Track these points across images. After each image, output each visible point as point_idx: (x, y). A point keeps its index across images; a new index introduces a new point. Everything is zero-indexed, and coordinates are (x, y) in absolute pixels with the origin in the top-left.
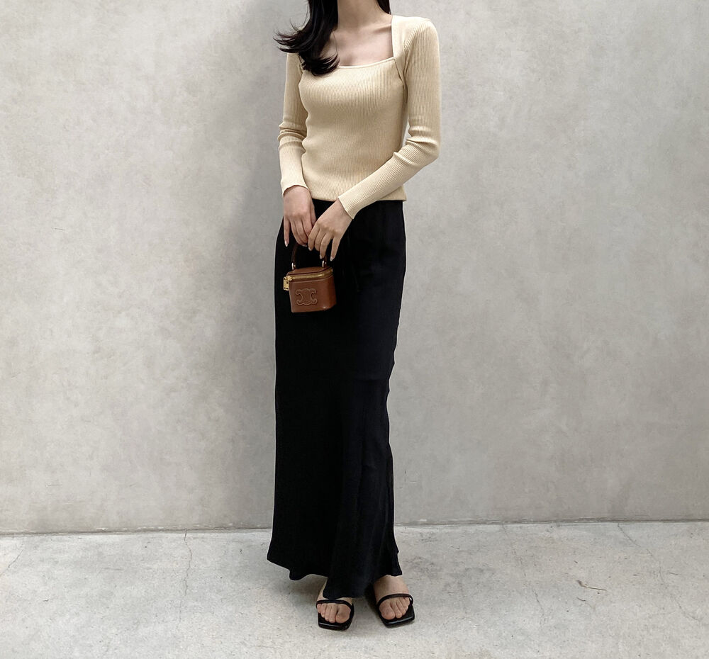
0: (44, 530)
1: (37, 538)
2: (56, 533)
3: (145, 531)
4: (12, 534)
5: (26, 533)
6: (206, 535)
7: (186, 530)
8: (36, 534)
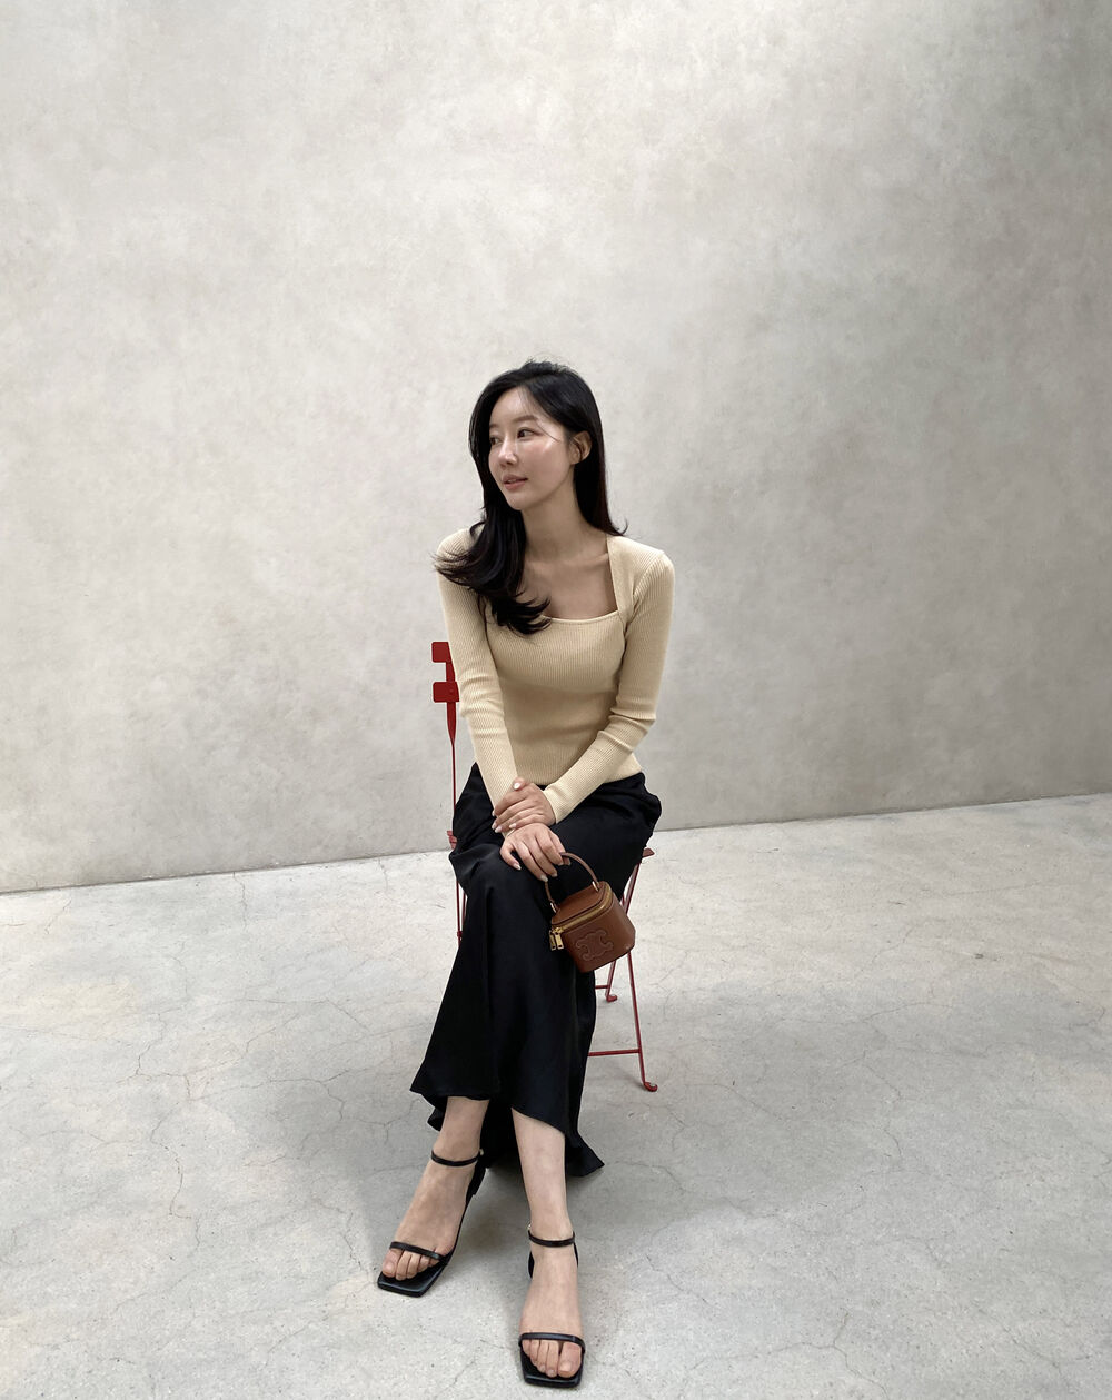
0: (90, 881)
1: (84, 889)
2: (103, 884)
3: (193, 875)
4: (58, 888)
5: (71, 887)
6: (255, 873)
7: (234, 872)
8: (83, 886)
